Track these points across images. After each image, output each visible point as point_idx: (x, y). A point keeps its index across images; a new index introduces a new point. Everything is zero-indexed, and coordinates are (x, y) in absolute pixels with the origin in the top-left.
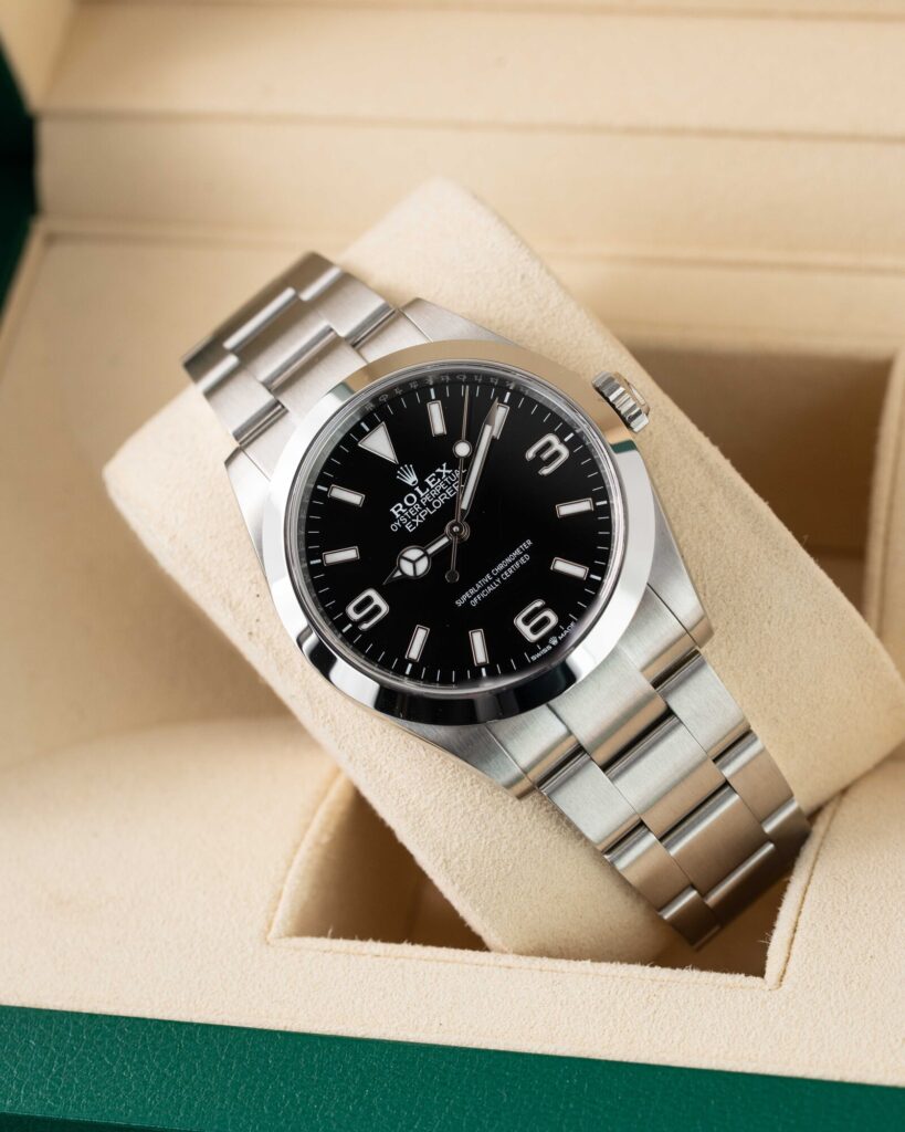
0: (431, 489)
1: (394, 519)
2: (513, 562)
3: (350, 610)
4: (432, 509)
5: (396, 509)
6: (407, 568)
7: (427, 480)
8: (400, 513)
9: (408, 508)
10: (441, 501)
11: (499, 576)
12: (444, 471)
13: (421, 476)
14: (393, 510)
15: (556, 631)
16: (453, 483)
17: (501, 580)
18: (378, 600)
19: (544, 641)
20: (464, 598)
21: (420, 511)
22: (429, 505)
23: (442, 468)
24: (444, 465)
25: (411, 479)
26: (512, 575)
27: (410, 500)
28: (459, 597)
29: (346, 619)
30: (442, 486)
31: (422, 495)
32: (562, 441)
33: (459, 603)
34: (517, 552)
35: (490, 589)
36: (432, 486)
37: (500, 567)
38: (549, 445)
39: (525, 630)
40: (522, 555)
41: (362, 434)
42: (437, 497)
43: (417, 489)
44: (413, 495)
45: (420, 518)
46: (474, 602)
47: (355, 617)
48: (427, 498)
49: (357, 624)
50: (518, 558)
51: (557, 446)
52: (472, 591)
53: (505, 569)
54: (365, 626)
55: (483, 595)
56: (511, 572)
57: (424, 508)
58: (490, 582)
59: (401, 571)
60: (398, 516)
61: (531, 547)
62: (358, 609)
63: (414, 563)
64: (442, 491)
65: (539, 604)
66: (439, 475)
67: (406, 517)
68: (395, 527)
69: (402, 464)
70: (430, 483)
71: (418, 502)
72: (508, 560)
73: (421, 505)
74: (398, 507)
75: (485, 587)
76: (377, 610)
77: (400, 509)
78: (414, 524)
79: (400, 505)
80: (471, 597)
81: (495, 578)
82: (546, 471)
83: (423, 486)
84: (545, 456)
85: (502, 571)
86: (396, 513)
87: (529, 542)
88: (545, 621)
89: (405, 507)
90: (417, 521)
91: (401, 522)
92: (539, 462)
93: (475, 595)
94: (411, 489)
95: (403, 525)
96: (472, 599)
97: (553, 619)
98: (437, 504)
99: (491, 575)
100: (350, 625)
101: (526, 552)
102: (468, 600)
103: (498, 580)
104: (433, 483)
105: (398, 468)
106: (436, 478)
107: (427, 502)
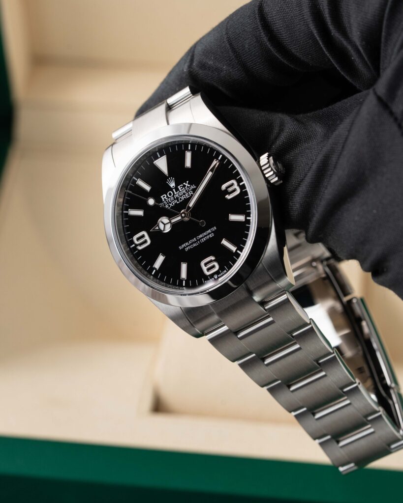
0: (179, 192)
1: (161, 201)
2: (206, 236)
3: (135, 238)
4: (178, 201)
5: (163, 197)
6: (162, 226)
7: (179, 187)
8: (165, 199)
9: (168, 198)
10: (183, 198)
11: (199, 240)
12: (187, 185)
13: (177, 184)
14: (162, 197)
15: (217, 273)
16: (189, 191)
18: (147, 237)
19: (212, 276)
20: (183, 246)
21: (173, 200)
22: (177, 199)
23: (186, 183)
24: (187, 182)
25: (172, 185)
26: (205, 241)
27: (170, 194)
28: (181, 245)
29: (132, 242)
30: (184, 191)
31: (175, 193)
32: (238, 185)
33: (180, 248)
34: (209, 231)
35: (194, 245)
36: (180, 190)
37: (201, 236)
38: (232, 185)
39: (205, 269)
40: (211, 233)
41: (157, 158)
42: (181, 196)
43: (174, 190)
44: (171, 192)
45: (172, 204)
46: (187, 249)
47: (137, 242)
48: (177, 195)
49: (137, 245)
50: (209, 234)
51: (236, 186)
52: (187, 244)
53: (203, 238)
54: (140, 248)
55: (191, 247)
56: (205, 239)
57: (175, 200)
58: (195, 242)
59: (159, 227)
60: (163, 200)
61: (215, 230)
62: (138, 239)
63: (165, 225)
64: (184, 194)
65: (212, 258)
66: (184, 186)
67: (167, 202)
68: (161, 205)
69: (170, 177)
70: (180, 189)
71: (173, 196)
72: (205, 234)
73: (174, 198)
74: (164, 196)
75: (192, 243)
76: (146, 242)
77: (165, 198)
79: (165, 195)
80: (186, 246)
81: (197, 240)
82: (228, 197)
83: (177, 189)
84: (230, 189)
85: (201, 238)
86: (163, 199)
87: (215, 228)
88: (213, 267)
89: (167, 197)
90: (171, 205)
91: (164, 204)
92: (226, 192)
93: (187, 246)
94: (171, 189)
96: (186, 247)
97: (217, 267)
98: (181, 199)
99: (196, 239)
100: (134, 245)
101: (213, 232)
102: (185, 247)
103: (199, 242)
104: (181, 189)
105: (168, 178)
106: (183, 187)
107: (177, 197)
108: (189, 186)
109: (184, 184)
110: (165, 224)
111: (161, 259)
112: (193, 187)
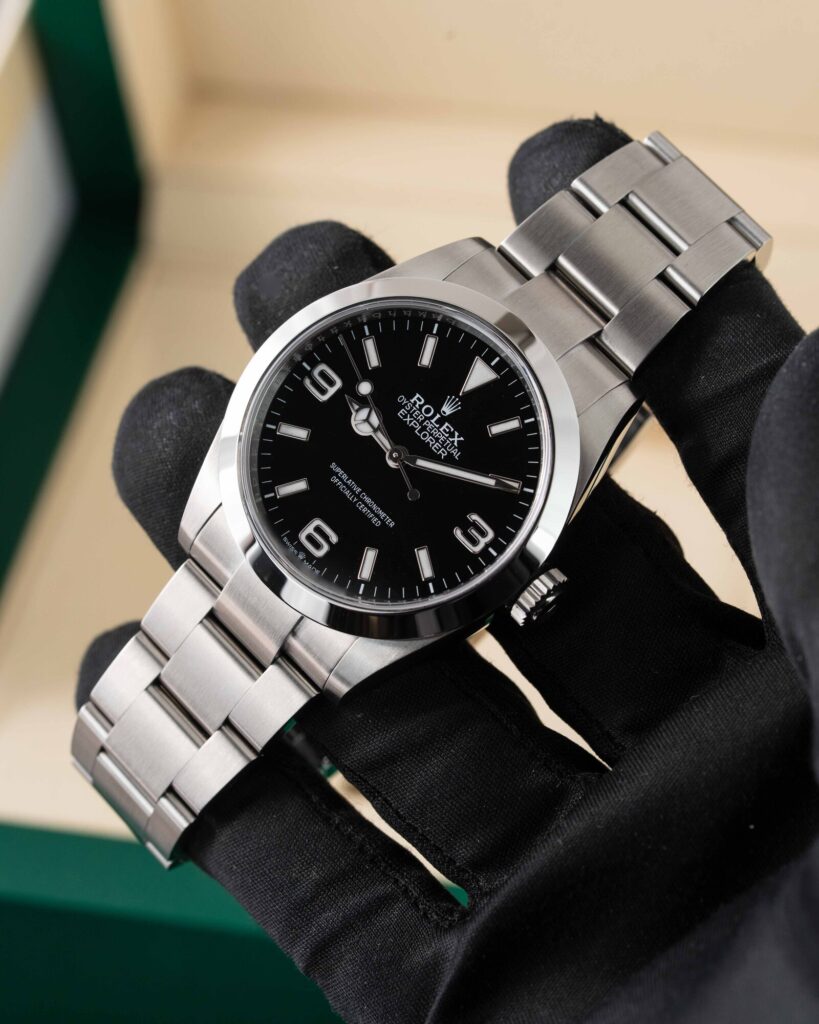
0: (438, 428)
1: (409, 398)
2: (373, 512)
3: (323, 367)
4: (420, 432)
6: (361, 415)
7: (447, 424)
8: (415, 402)
9: (420, 410)
10: (428, 439)
11: (360, 500)
12: (456, 439)
13: (450, 419)
14: (418, 395)
15: (310, 557)
16: (445, 448)
17: (356, 502)
18: (332, 391)
19: (301, 547)
20: (338, 470)
21: (418, 421)
22: (424, 428)
23: (459, 437)
24: (462, 439)
25: (447, 409)
26: (361, 512)
27: (428, 411)
28: (339, 465)
29: (314, 365)
30: (442, 438)
31: (433, 421)
32: (487, 546)
33: (333, 466)
34: (383, 515)
35: (347, 493)
36: (441, 430)
37: (368, 500)
38: (483, 534)
39: (310, 529)
40: (380, 519)
41: (487, 360)
42: (431, 435)
43: (438, 416)
44: (432, 412)
45: (411, 422)
46: (335, 480)
47: (316, 373)
48: (430, 426)
49: (309, 375)
50: (377, 516)
51: (483, 542)
52: (345, 477)
53: (366, 505)
54: (307, 382)
55: (341, 487)
56: (364, 511)
57: (421, 424)
58: (353, 492)
59: (358, 410)
60: (412, 401)
61: (388, 526)
62: (323, 374)
64: (437, 440)
65: (334, 539)
66: (452, 435)
67: (412, 408)
68: (401, 399)
69: (461, 399)
70: (444, 427)
71: (426, 418)
72: (375, 507)
73: (423, 421)
74: (420, 400)
75: (349, 488)
76: (323, 391)
77: (418, 403)
78: (405, 417)
79: (423, 401)
80: (340, 477)
81: (358, 496)
82: (458, 533)
83: (441, 422)
84: (474, 532)
85: (364, 503)
86: (415, 399)
87: (392, 525)
88: (318, 546)
89: (421, 406)
90: (408, 419)
91: (406, 404)
92: (466, 526)
93: (341, 480)
94: (438, 410)
95: (403, 407)
96: (338, 477)
97: (319, 554)
98: (425, 436)
99: (361, 492)
100: (309, 368)
101: (383, 522)
102: (336, 474)
103: (355, 500)
104: (444, 430)
105: (457, 396)
106: (450, 432)
107: (426, 427)
108: (456, 444)
109: (457, 434)
110: (367, 420)
111: (301, 433)
112: (456, 454)
